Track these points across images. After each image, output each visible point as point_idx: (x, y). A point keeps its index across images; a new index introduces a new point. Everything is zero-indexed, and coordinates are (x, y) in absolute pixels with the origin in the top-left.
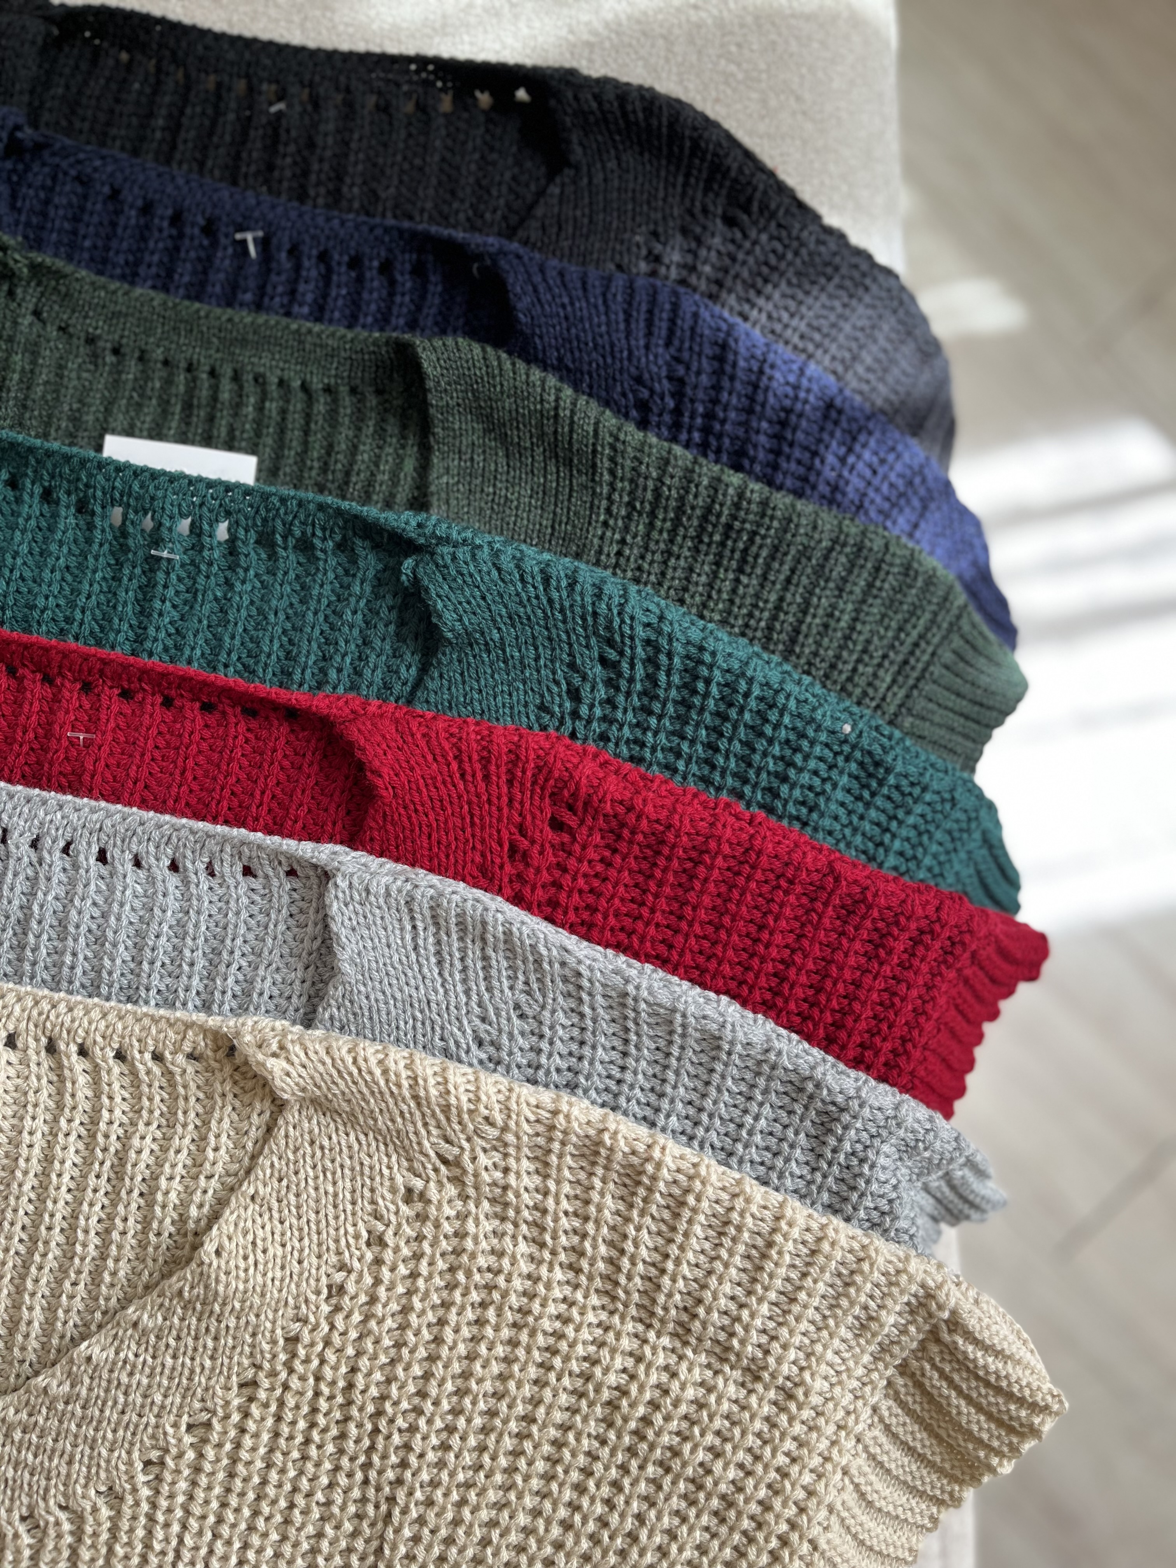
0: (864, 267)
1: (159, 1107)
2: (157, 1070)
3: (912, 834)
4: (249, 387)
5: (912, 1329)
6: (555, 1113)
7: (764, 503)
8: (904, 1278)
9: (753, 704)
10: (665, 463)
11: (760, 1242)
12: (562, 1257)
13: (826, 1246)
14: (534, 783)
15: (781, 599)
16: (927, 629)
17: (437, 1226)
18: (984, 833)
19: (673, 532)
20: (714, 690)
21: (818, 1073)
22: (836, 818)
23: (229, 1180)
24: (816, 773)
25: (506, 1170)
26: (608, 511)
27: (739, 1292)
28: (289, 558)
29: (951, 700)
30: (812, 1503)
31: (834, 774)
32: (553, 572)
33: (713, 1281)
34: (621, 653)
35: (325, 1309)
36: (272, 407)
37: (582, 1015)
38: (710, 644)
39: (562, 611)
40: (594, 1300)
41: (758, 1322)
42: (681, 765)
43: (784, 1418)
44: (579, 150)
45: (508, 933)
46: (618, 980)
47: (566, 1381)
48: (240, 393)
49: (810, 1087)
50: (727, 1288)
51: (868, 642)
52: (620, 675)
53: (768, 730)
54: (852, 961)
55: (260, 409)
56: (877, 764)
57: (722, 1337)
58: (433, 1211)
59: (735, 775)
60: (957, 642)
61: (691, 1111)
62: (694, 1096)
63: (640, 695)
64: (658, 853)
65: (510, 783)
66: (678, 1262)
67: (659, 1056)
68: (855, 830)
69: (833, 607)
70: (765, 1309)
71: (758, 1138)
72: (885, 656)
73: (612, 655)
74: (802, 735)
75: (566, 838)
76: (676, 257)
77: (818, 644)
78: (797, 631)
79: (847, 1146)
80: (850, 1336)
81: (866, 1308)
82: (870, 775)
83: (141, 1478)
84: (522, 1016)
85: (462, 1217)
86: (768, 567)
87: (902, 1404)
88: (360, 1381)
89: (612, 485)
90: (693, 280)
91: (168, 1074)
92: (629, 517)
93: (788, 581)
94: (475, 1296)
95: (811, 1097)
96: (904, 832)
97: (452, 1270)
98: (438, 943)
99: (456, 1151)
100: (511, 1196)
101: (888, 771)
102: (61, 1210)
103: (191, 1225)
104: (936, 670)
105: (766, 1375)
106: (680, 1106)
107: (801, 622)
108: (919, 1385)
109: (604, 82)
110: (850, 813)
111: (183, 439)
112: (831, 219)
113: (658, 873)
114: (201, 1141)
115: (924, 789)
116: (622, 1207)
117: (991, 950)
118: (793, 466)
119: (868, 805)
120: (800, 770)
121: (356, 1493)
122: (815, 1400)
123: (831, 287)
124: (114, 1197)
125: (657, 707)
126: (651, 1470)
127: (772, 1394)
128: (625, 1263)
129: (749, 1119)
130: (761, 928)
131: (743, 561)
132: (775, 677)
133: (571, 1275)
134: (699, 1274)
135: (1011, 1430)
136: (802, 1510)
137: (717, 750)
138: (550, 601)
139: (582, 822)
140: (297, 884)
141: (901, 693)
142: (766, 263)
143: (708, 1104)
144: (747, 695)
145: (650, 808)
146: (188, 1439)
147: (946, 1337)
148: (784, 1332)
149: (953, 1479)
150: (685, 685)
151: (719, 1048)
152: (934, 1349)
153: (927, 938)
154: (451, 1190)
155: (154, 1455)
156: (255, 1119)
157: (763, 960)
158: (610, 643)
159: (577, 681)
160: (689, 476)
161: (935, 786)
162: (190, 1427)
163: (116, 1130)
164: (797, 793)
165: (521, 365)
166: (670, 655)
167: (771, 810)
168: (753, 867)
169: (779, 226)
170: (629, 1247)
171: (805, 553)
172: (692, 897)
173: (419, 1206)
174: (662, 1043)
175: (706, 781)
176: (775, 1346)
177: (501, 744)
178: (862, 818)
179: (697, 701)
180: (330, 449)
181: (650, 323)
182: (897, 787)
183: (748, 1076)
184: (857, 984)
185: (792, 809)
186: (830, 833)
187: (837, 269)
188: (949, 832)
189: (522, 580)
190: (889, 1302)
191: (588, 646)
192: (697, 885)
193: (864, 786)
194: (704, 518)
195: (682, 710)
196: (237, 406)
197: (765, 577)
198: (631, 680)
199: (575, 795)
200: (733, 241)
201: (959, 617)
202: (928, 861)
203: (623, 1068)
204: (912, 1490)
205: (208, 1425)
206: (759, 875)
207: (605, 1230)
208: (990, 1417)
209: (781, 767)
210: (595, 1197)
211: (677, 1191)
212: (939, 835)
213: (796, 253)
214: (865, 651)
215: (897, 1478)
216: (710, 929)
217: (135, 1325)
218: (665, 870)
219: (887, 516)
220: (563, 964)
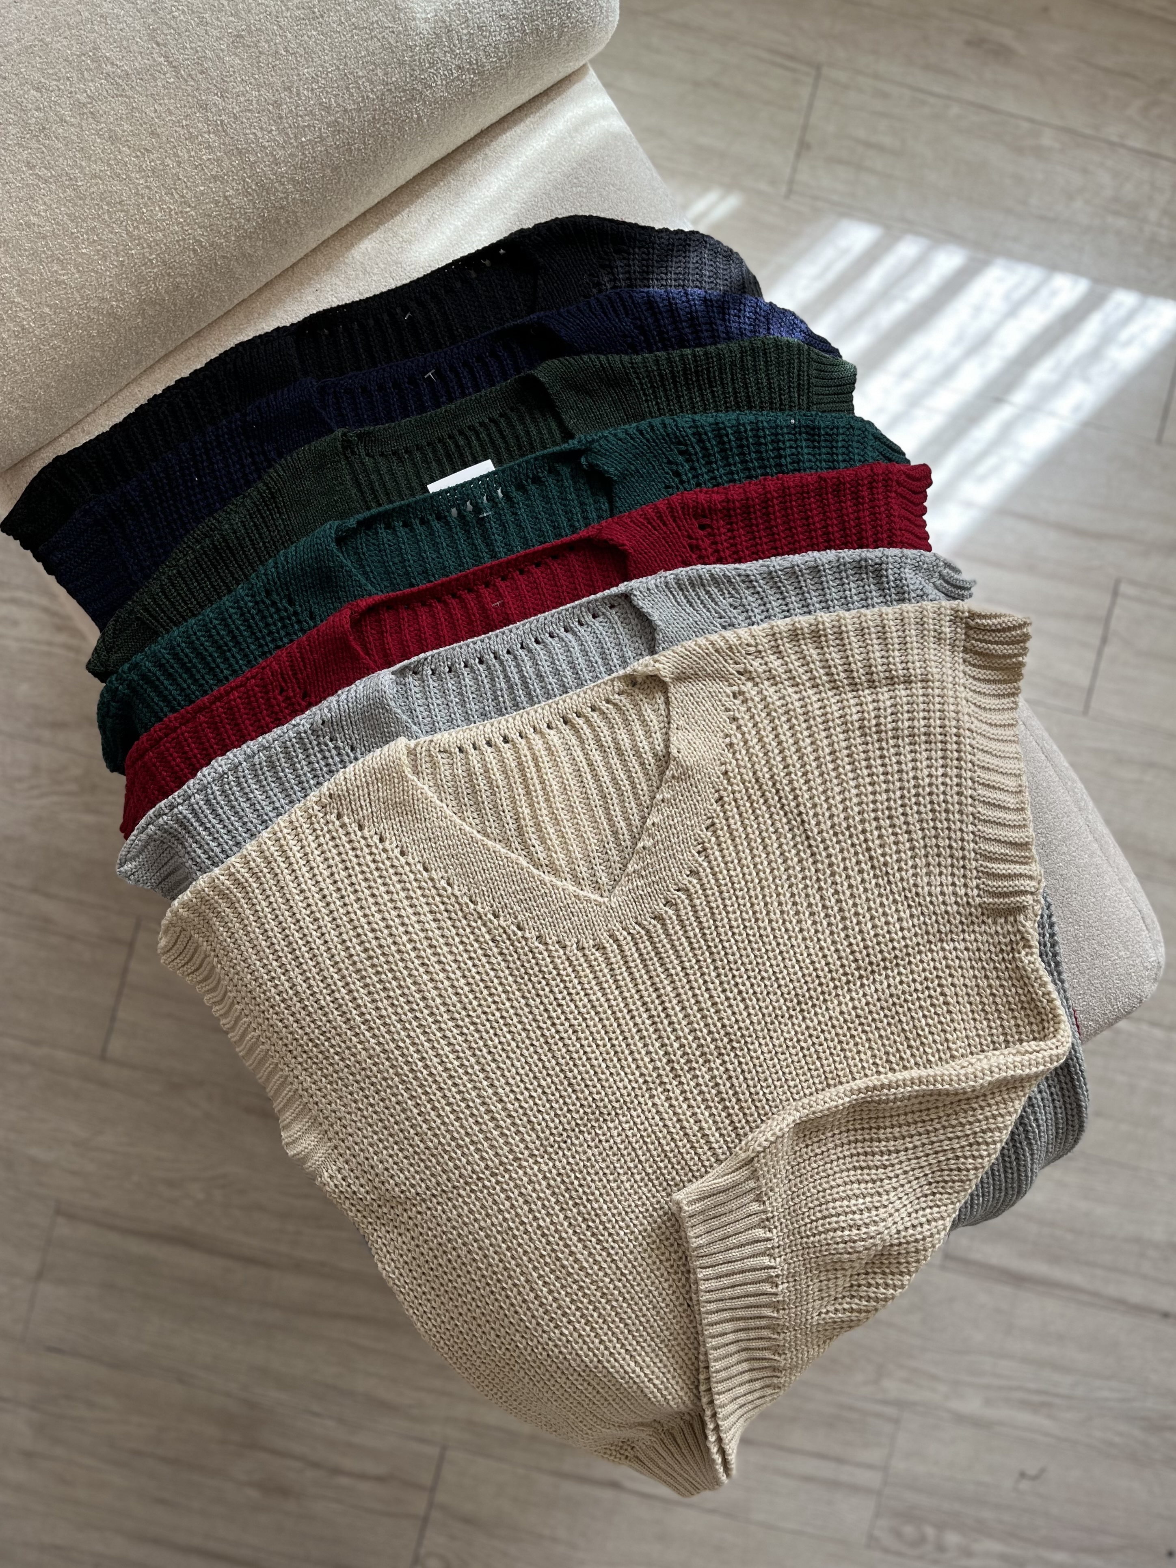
0: (683, 236)
1: (619, 721)
2: (610, 706)
3: (844, 450)
4: (469, 433)
5: (959, 630)
6: (772, 628)
7: (706, 354)
8: (942, 610)
9: (750, 433)
10: (657, 362)
11: (879, 629)
12: (808, 684)
13: (905, 614)
14: (684, 515)
15: (734, 389)
16: (800, 367)
17: (753, 700)
18: (873, 435)
19: (676, 387)
20: (732, 438)
21: (863, 555)
22: (810, 461)
23: (664, 730)
24: (791, 447)
25: (766, 664)
26: (645, 394)
27: (883, 653)
28: (533, 488)
29: (826, 390)
30: (960, 715)
31: (799, 443)
32: (641, 428)
33: (871, 655)
34: (686, 445)
35: (730, 755)
36: (483, 435)
37: (758, 593)
38: (719, 420)
39: (654, 441)
40: (830, 693)
41: (897, 659)
42: (736, 477)
43: (930, 690)
44: (541, 260)
45: (712, 575)
46: (764, 569)
47: (838, 729)
48: (467, 438)
49: (863, 563)
50: (878, 654)
51: (779, 385)
52: (690, 454)
53: (763, 441)
54: (850, 510)
55: (478, 439)
56: (813, 429)
57: (887, 674)
58: (747, 695)
59: (760, 467)
60: (815, 365)
61: (823, 604)
62: (821, 598)
63: (703, 458)
64: (749, 513)
65: (675, 521)
66: (853, 656)
67: (798, 591)
68: (820, 462)
69: (757, 379)
70: (897, 653)
71: (855, 598)
72: (789, 387)
73: (683, 448)
74: (777, 434)
75: (709, 530)
76: (606, 279)
77: (760, 398)
78: (749, 397)
79: (891, 578)
80: (936, 646)
81: (935, 631)
82: (813, 435)
83: (700, 860)
84: (735, 608)
85: (760, 692)
86: (721, 379)
87: (974, 665)
88: (760, 774)
89: (641, 383)
90: (618, 284)
91: (615, 705)
92: (654, 392)
93: (732, 379)
94: (783, 719)
95: (866, 567)
96: (840, 451)
97: (768, 714)
98: (686, 597)
99: (743, 666)
100: (774, 672)
101: (819, 429)
102: (607, 779)
103: (660, 753)
104: (813, 380)
105: (913, 678)
106: (817, 605)
107: (747, 393)
108: (976, 653)
109: (537, 227)
110: (814, 456)
111: (455, 470)
112: (658, 226)
113: (754, 522)
114: (644, 722)
115: (838, 428)
116: (819, 651)
117: (903, 477)
118: (706, 334)
119: (819, 448)
120: (784, 449)
121: (784, 820)
122: (937, 677)
123: (675, 253)
124: (624, 762)
125: (712, 459)
126: (891, 742)
127: (919, 685)
128: (834, 670)
129: (848, 593)
130: (807, 519)
131: (710, 382)
132: (752, 418)
133: (815, 690)
134: (864, 655)
135: (1018, 642)
136: (958, 721)
137: (747, 462)
138: (648, 440)
139: (712, 519)
140: (617, 609)
141: (805, 398)
142: (643, 259)
143: (828, 597)
144: (746, 431)
145: (736, 497)
146: (709, 834)
147: (972, 623)
148: (910, 657)
149: (1011, 681)
150: (719, 443)
151: (819, 571)
152: (971, 632)
153: (875, 484)
154: (750, 684)
155: (699, 847)
156: (659, 701)
157: (815, 531)
158: (680, 443)
159: (674, 467)
160: (669, 360)
161: (842, 425)
162: (707, 829)
163: (609, 739)
164: (788, 459)
165: (577, 358)
166: (706, 434)
167: (783, 473)
168: (790, 495)
169: (640, 241)
170: (831, 663)
171: (733, 364)
172: (773, 523)
173: (741, 698)
174: (796, 584)
175: (750, 477)
176: (910, 665)
177: (662, 507)
178: (820, 455)
179: (727, 446)
180: (517, 438)
181: (615, 311)
182: (827, 434)
183: (837, 576)
184: (858, 518)
185: (790, 467)
186: (811, 468)
187: (673, 245)
188: (858, 442)
189: (632, 438)
190: (942, 622)
191: (672, 450)
192: (772, 516)
193: (813, 442)
194: (685, 374)
195: (723, 454)
196: (469, 443)
197: (722, 383)
198: (696, 453)
199: (703, 510)
200: (624, 259)
201: (809, 354)
202: (856, 457)
203: (787, 605)
204: (999, 696)
205: (713, 824)
206: (794, 498)
207: (818, 663)
208: (1008, 644)
209: (776, 453)
210: (806, 652)
211: (836, 630)
212: (855, 444)
213: (653, 249)
214: (780, 389)
215: (989, 695)
216: (788, 532)
217: (663, 801)
218: (756, 519)
219: (755, 332)
220: (739, 575)
